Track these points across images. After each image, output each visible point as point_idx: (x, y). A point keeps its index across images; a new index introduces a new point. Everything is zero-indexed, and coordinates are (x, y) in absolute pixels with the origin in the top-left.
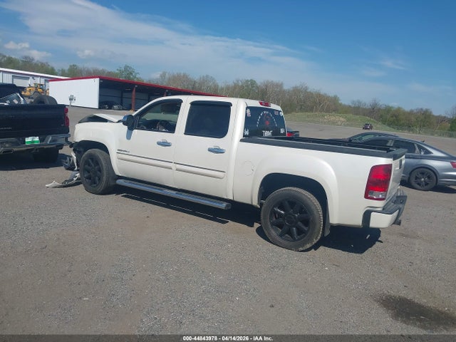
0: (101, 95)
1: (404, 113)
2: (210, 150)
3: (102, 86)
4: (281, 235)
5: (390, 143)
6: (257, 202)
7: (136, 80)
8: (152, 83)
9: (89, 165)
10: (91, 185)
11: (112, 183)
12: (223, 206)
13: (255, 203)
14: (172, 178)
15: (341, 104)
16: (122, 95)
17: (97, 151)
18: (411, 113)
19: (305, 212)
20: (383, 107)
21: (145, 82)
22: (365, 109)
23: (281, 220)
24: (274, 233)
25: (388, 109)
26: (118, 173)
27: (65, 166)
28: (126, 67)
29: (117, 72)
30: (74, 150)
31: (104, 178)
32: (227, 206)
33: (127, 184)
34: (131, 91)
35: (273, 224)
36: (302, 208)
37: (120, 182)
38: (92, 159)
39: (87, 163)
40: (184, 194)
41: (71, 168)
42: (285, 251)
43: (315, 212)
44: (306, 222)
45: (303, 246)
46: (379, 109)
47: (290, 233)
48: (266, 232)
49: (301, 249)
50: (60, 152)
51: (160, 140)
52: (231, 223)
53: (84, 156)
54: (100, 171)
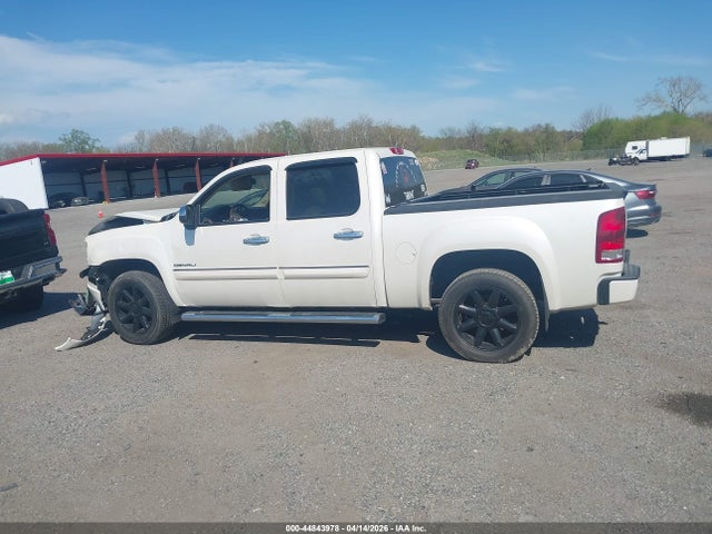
0: (47, 186)
1: (517, 135)
2: (337, 237)
3: (46, 170)
4: (477, 345)
5: (546, 182)
6: (428, 302)
7: (94, 151)
8: (124, 152)
9: (125, 299)
10: (134, 332)
11: (173, 322)
12: (376, 318)
13: (426, 304)
14: (279, 293)
15: (423, 138)
16: (82, 179)
17: (135, 275)
18: (526, 133)
19: (509, 303)
20: (487, 131)
21: (112, 152)
22: (460, 139)
23: (472, 322)
24: (464, 343)
25: (495, 133)
26: (179, 302)
27: (77, 310)
28: (75, 133)
29: (61, 142)
30: (92, 280)
31: (159, 316)
32: (381, 318)
33: (202, 317)
34: (99, 170)
35: (460, 331)
36: (502, 297)
37: (187, 316)
38: (130, 290)
39: (120, 297)
40: (304, 313)
41: (90, 311)
42: (489, 366)
43: (525, 299)
44: (513, 317)
45: (514, 353)
46: (481, 136)
47: (489, 338)
48: (451, 344)
49: (513, 358)
50: (47, 289)
51: (248, 236)
52: (384, 344)
53: (112, 286)
54: (147, 305)
